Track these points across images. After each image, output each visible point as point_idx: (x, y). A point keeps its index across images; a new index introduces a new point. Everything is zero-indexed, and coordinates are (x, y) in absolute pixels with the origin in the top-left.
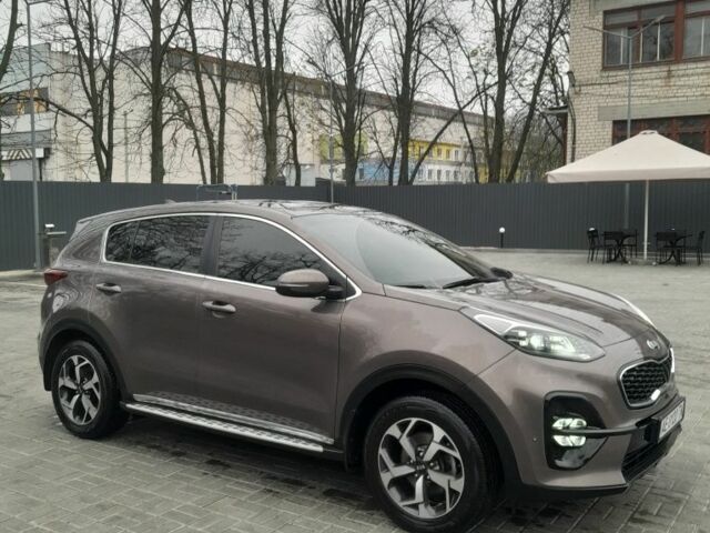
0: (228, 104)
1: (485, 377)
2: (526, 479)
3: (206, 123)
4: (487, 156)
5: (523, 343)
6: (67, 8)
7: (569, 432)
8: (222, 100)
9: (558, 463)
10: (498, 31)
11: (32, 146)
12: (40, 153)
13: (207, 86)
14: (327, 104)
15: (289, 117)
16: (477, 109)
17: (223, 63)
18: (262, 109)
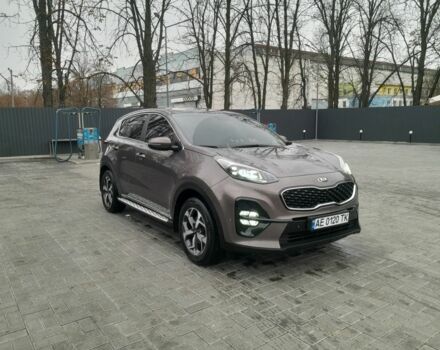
0: (269, 69)
1: (213, 189)
2: (227, 240)
3: (257, 80)
4: (413, 91)
5: (234, 173)
6: (194, 28)
7: (250, 218)
8: (266, 68)
9: (243, 233)
10: (423, 21)
11: (192, 96)
12: (196, 98)
13: (259, 61)
14: (325, 67)
15: (302, 74)
16: (408, 64)
17: (268, 47)
18: (282, 70)
